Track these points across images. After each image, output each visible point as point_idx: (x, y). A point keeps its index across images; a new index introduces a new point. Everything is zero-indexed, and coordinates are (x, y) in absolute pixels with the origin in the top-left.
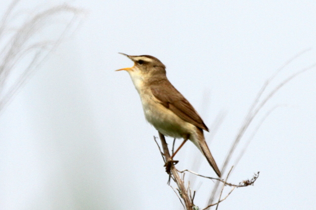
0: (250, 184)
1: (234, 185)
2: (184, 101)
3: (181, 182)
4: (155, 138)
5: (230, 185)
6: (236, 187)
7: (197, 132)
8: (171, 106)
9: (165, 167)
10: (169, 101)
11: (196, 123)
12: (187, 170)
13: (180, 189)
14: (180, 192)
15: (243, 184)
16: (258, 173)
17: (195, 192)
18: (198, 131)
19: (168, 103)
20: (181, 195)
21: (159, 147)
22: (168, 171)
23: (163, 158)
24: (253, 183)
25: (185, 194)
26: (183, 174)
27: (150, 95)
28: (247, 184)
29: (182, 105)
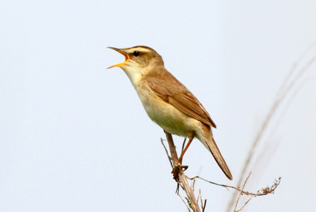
0: (270, 192)
1: (251, 194)
2: (186, 93)
3: (191, 190)
4: (162, 141)
5: (247, 194)
6: (253, 196)
7: (203, 129)
8: (170, 100)
9: (173, 174)
10: (169, 94)
11: (201, 118)
12: (198, 177)
13: (189, 198)
14: (188, 202)
15: (262, 193)
16: (280, 178)
17: (206, 201)
18: (204, 127)
19: (167, 96)
20: (190, 204)
21: (167, 151)
22: (176, 178)
23: (171, 163)
24: (273, 190)
25: (194, 203)
26: (193, 180)
27: (147, 90)
28: (266, 192)
29: (184, 98)
